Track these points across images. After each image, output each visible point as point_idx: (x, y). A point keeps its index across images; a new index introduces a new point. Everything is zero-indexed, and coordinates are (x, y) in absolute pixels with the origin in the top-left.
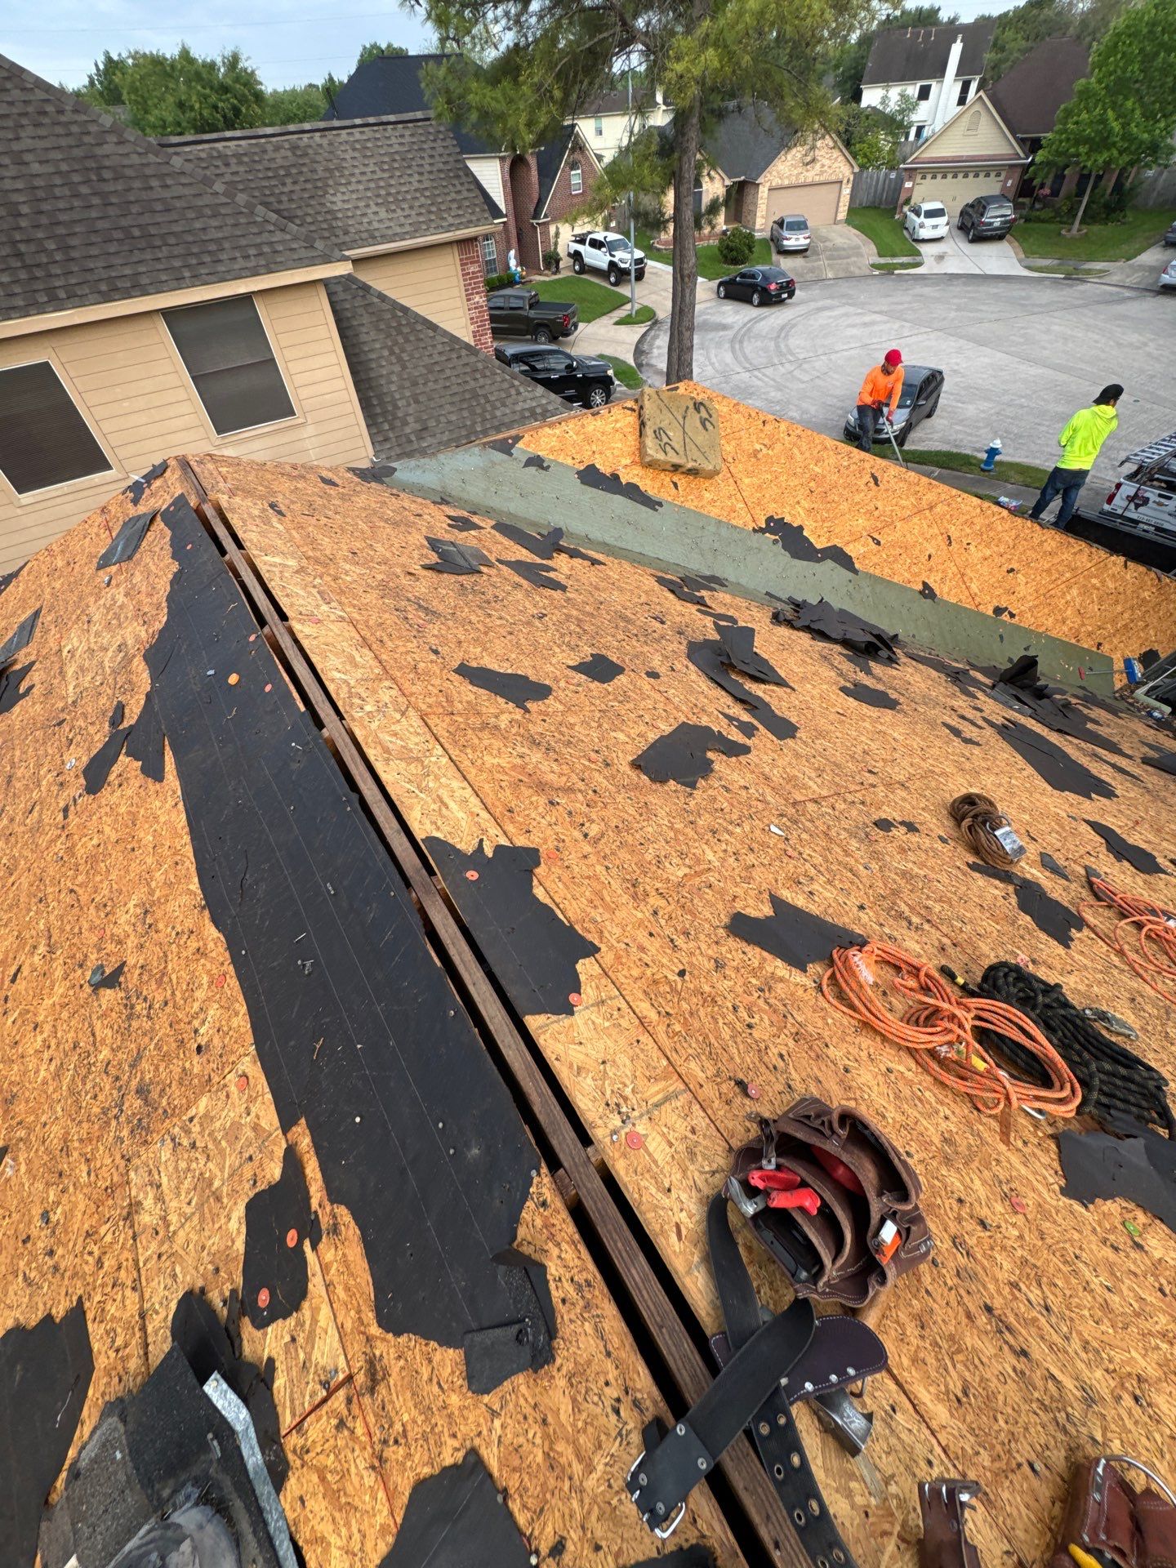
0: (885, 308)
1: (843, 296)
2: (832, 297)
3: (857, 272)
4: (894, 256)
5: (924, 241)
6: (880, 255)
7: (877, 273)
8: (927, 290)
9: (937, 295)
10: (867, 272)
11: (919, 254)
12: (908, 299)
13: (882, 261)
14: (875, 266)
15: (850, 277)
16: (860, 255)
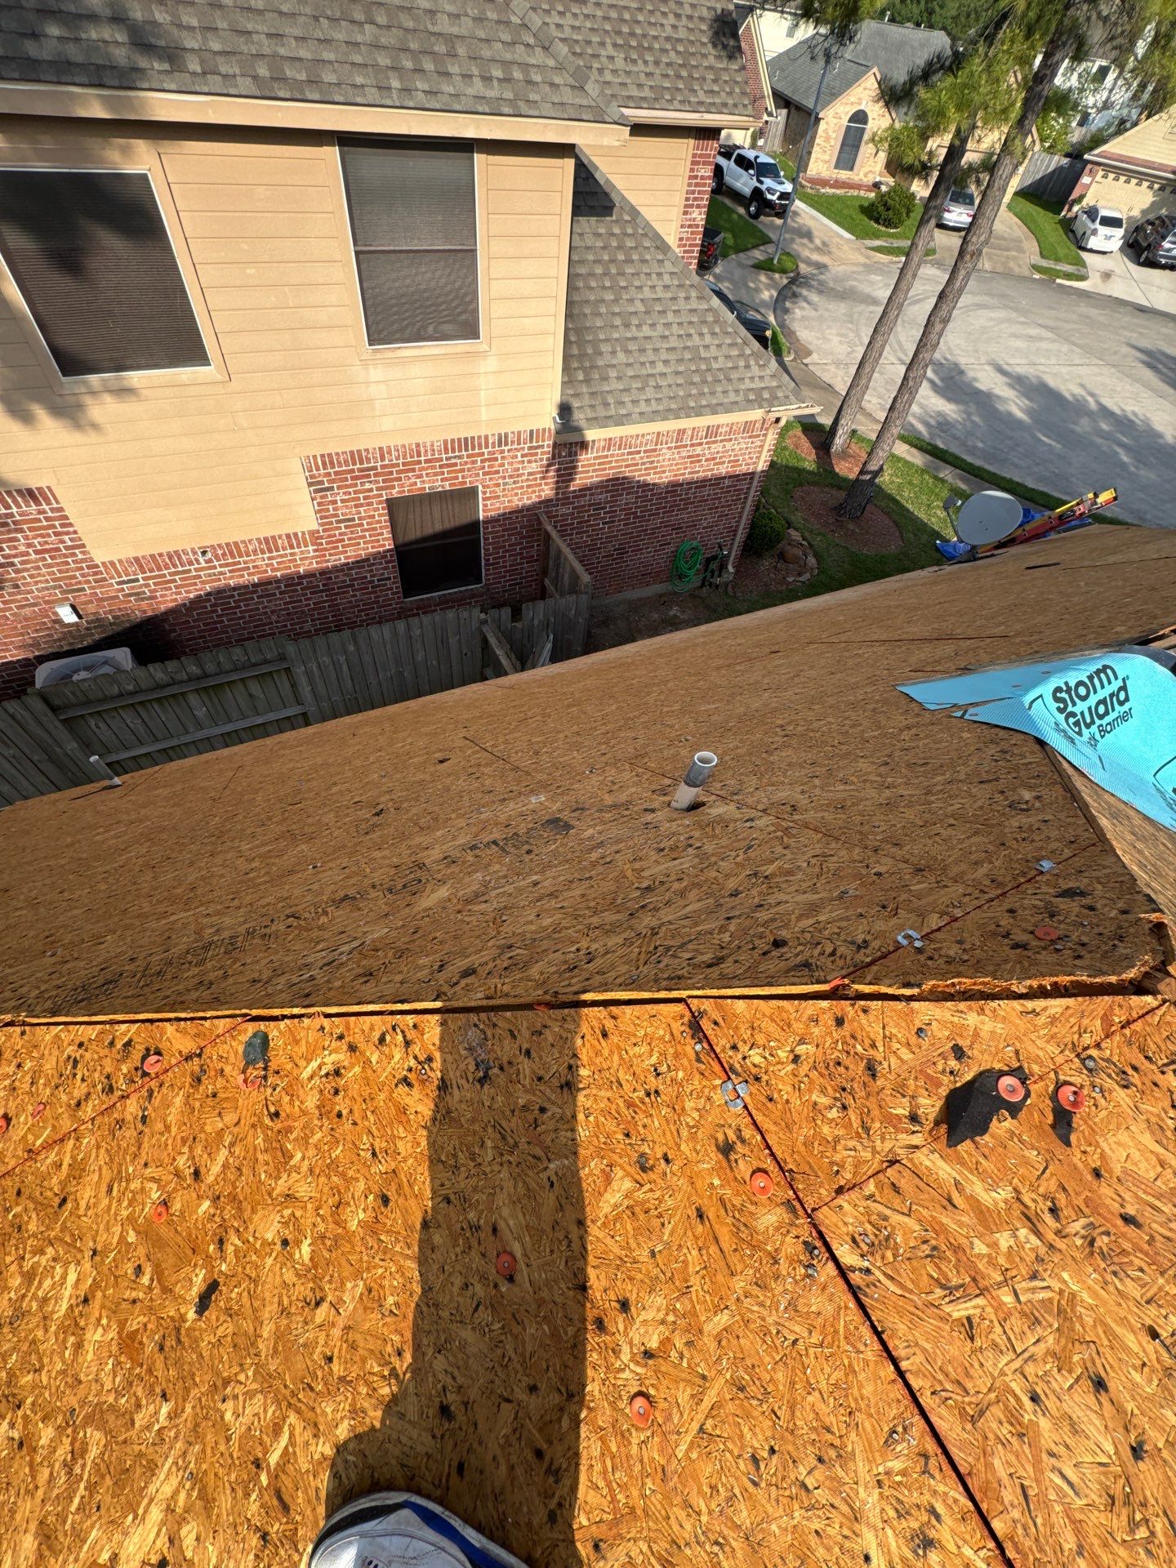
0: (1050, 323)
1: (1003, 296)
2: (989, 294)
3: (1017, 270)
4: (1057, 260)
5: (1091, 251)
6: (1042, 256)
7: (1037, 276)
8: (1094, 312)
9: (1102, 319)
10: (1026, 272)
11: (1082, 263)
12: (1074, 317)
13: (1044, 263)
14: (1036, 268)
15: (1008, 275)
16: (1021, 250)
